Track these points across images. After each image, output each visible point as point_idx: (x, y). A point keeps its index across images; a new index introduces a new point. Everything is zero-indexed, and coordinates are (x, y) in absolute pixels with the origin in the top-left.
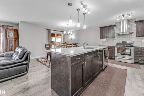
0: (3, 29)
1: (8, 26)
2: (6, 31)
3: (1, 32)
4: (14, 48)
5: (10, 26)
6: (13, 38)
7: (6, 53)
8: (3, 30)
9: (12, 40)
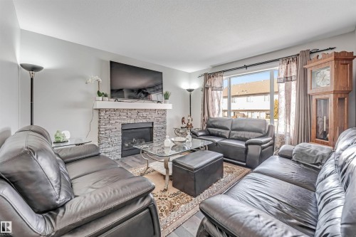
0: (297, 67)
1: (311, 53)
2: (305, 71)
3: (293, 79)
4: (335, 131)
5: (318, 51)
6: (329, 93)
7: (297, 147)
8: (297, 71)
9: (326, 100)
